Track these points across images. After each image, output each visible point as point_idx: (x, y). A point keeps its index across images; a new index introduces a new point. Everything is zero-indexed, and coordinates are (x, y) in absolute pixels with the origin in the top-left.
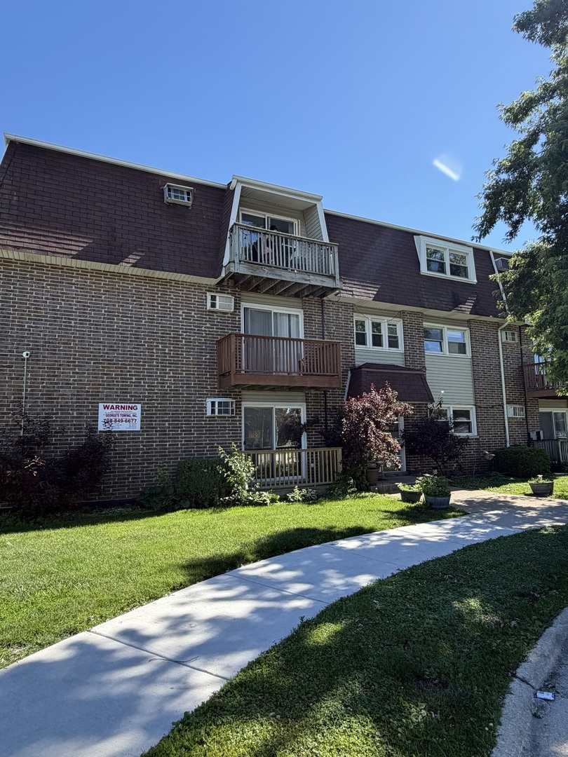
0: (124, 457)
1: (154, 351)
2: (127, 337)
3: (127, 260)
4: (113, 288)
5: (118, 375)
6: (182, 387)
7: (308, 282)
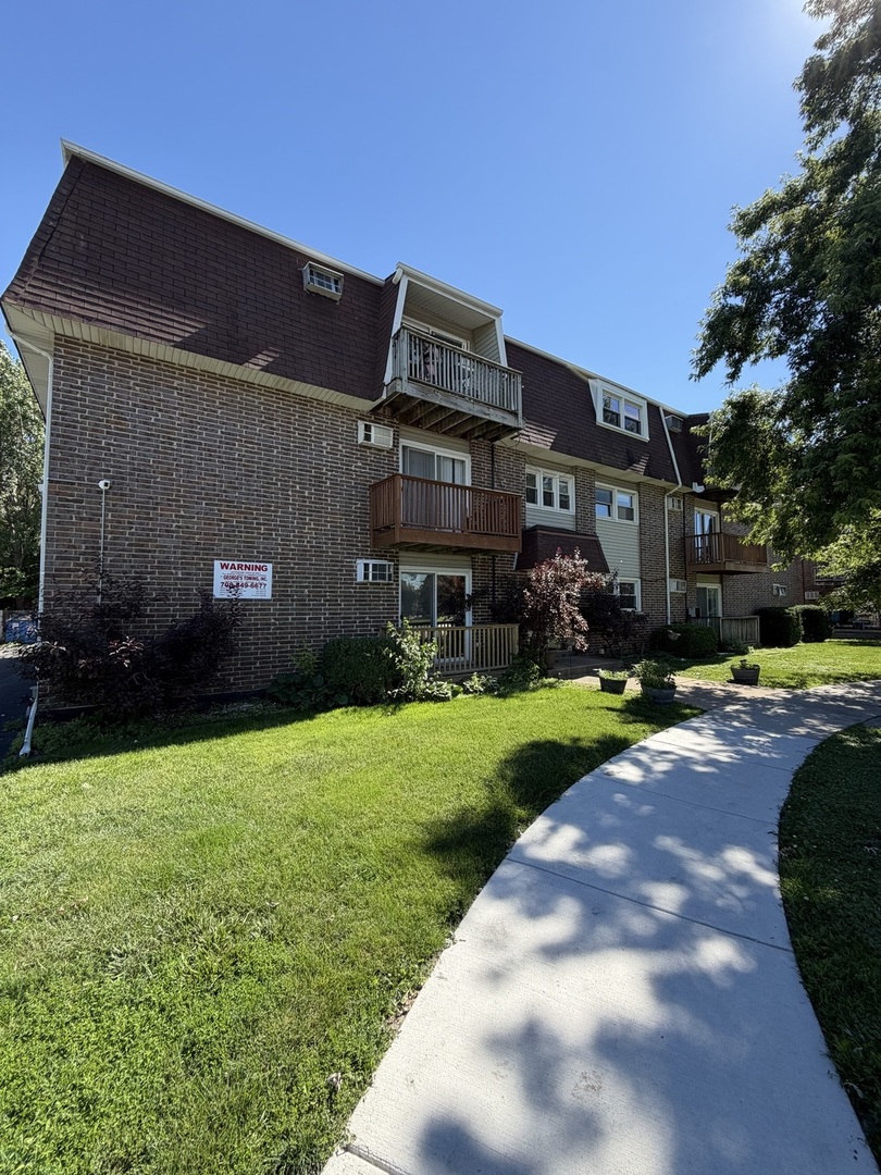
0: (250, 635)
1: (290, 493)
2: (254, 472)
3: (253, 360)
4: (232, 401)
5: (241, 522)
6: (325, 543)
7: (487, 417)
